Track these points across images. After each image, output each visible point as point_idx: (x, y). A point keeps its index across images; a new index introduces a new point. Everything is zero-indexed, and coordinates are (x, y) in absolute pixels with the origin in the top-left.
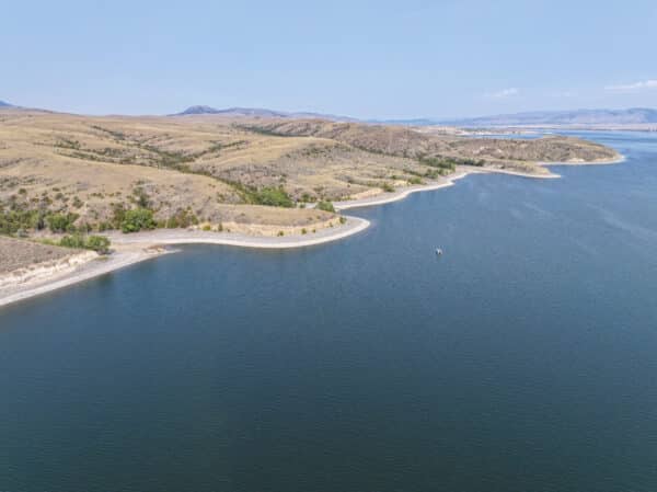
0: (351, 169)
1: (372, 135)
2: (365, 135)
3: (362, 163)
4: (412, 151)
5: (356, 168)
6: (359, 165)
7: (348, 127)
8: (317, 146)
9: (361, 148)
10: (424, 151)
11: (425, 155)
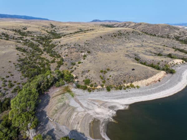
0: (139, 46)
1: (151, 27)
2: (148, 27)
3: (146, 42)
4: (172, 35)
5: (142, 46)
6: (144, 44)
7: (141, 24)
8: (122, 32)
9: (146, 33)
10: (178, 35)
11: (179, 37)
